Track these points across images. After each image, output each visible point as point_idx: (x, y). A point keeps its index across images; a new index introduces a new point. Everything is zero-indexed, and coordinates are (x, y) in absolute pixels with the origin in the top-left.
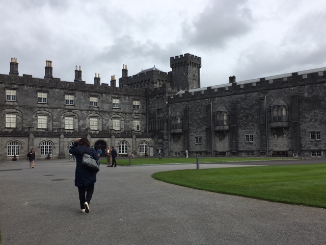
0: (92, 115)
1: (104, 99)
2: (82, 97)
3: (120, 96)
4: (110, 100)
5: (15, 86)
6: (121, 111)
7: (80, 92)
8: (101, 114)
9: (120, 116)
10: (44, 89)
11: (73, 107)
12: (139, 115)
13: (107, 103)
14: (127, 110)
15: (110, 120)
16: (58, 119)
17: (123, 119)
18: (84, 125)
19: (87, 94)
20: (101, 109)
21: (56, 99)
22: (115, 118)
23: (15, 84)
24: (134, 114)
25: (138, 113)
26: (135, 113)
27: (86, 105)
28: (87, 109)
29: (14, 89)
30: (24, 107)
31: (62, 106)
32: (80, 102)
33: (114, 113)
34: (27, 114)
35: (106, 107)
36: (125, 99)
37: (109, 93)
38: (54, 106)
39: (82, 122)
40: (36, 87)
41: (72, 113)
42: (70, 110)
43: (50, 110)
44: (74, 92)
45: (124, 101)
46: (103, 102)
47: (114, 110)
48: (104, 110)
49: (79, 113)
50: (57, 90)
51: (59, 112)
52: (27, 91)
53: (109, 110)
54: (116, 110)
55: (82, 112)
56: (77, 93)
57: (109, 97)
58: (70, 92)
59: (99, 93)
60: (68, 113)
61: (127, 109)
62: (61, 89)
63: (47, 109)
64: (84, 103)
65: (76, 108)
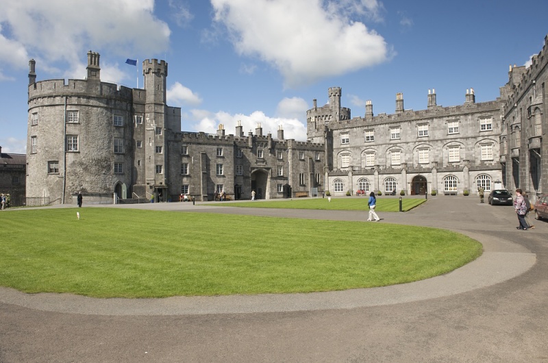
0: (420, 146)
1: (436, 125)
2: (408, 128)
3: (458, 117)
4: (444, 125)
5: (347, 130)
6: (461, 136)
7: (406, 123)
8: (431, 144)
9: (458, 144)
10: (370, 128)
11: (399, 141)
12: (490, 137)
13: (440, 129)
14: (470, 134)
15: (444, 150)
16: (384, 156)
17: (462, 146)
18: (410, 160)
19: (414, 123)
20: (431, 139)
21: (381, 136)
22: (451, 147)
23: (346, 128)
24: (481, 138)
25: (488, 136)
26: (483, 136)
27: (413, 136)
28: (415, 140)
29: (347, 133)
30: (354, 147)
31: (388, 142)
32: (406, 134)
33: (450, 141)
34: (356, 154)
35: (438, 135)
36: (466, 120)
37: (442, 117)
38: (380, 142)
39: (408, 156)
40: (363, 126)
41: (398, 148)
42: (395, 145)
43: (376, 147)
44: (398, 124)
45: (464, 123)
46: (434, 129)
47: (449, 137)
48: (436, 138)
49: (405, 146)
50: (382, 126)
51: (384, 148)
52: (356, 132)
53: (441, 138)
54: (452, 137)
55: (409, 144)
56: (402, 125)
57: (443, 122)
58: (395, 125)
59: (428, 119)
60: (394, 148)
61: (470, 132)
62: (386, 124)
63: (372, 147)
64: (411, 134)
65: (402, 141)
